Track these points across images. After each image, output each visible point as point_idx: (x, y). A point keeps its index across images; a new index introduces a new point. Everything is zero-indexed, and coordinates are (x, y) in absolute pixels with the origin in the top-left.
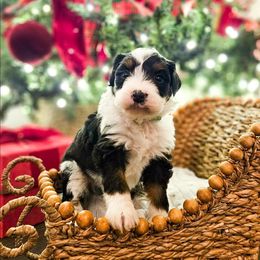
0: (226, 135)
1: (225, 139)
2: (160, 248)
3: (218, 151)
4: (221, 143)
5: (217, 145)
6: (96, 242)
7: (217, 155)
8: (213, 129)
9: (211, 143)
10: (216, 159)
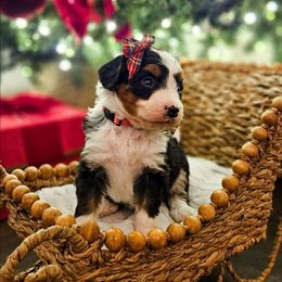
0: (218, 107)
1: (217, 110)
2: (190, 250)
3: (209, 125)
4: (213, 115)
5: (209, 118)
6: (130, 263)
7: (209, 129)
8: (198, 98)
9: (200, 115)
10: (207, 133)
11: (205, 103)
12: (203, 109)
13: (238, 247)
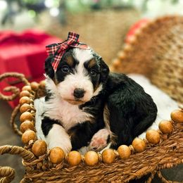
8: (169, 46)
10: (170, 74)
11: (174, 51)
12: (171, 56)
13: (168, 165)
